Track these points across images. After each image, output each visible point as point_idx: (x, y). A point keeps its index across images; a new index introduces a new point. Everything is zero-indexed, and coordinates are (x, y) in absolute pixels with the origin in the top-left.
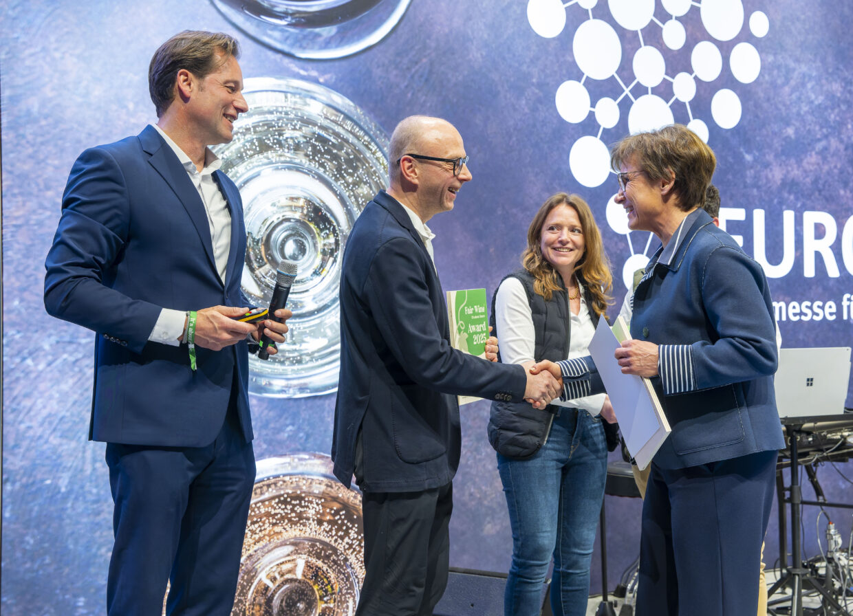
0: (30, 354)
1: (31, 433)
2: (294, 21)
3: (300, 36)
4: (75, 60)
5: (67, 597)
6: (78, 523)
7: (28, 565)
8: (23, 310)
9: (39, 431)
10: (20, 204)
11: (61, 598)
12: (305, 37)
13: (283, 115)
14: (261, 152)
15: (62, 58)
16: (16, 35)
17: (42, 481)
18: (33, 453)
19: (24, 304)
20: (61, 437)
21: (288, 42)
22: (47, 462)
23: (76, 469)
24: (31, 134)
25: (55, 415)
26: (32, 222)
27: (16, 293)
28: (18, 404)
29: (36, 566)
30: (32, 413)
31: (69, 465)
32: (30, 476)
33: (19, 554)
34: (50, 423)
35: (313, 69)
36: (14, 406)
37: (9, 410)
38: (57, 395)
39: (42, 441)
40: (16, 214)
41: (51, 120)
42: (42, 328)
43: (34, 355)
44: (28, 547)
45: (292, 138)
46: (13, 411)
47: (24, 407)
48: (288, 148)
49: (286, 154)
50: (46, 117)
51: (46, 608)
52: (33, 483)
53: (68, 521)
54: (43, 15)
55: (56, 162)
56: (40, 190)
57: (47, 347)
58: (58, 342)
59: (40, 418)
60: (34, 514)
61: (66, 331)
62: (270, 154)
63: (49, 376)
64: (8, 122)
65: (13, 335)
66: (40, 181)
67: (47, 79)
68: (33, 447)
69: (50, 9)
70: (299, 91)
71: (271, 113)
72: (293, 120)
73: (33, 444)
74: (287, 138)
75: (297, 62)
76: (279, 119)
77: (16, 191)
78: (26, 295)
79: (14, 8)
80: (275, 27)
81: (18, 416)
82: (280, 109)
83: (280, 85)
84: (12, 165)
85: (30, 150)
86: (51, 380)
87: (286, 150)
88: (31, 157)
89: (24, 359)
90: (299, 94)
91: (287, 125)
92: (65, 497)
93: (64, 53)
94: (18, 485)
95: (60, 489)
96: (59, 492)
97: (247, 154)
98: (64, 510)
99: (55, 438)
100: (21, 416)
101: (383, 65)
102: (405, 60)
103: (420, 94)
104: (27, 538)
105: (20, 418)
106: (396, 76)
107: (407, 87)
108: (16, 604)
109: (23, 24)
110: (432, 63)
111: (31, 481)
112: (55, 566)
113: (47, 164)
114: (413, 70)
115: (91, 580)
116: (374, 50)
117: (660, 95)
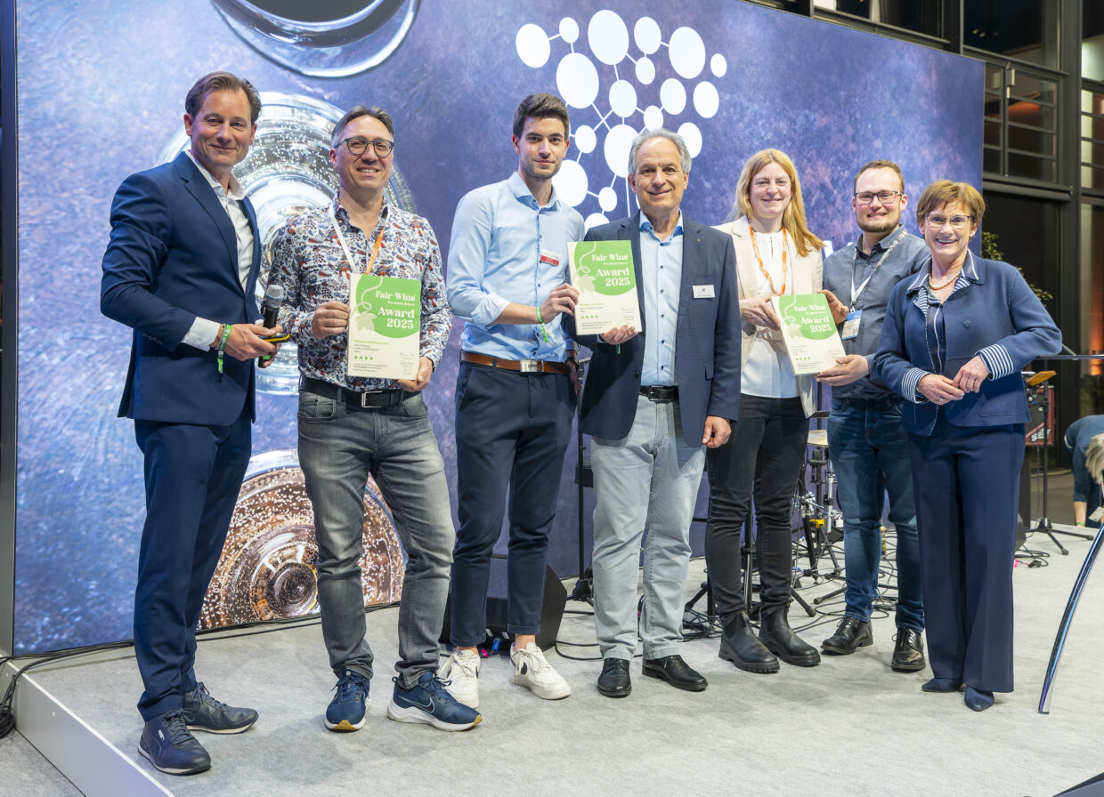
0: (45, 349)
1: (45, 424)
2: (301, 40)
3: (307, 55)
4: (91, 67)
5: (80, 580)
6: (90, 510)
7: (41, 550)
8: (38, 307)
9: (53, 423)
10: (36, 204)
11: (73, 581)
12: (311, 56)
13: (290, 129)
14: (268, 163)
15: (79, 65)
16: (33, 40)
17: (56, 470)
18: (47, 444)
19: (39, 300)
20: (74, 429)
21: (296, 59)
22: (60, 453)
23: (88, 459)
24: (47, 137)
25: (68, 408)
26: (48, 222)
27: (32, 290)
28: (33, 397)
29: (49, 551)
30: (46, 406)
31: (82, 455)
32: (44, 466)
33: (32, 540)
34: (64, 415)
35: (319, 86)
36: (29, 398)
37: (24, 402)
38: (71, 389)
39: (55, 433)
40: (33, 214)
41: (67, 124)
42: (57, 324)
43: (49, 350)
44: (42, 533)
45: (298, 151)
46: (28, 403)
47: (39, 400)
48: (294, 160)
49: (293, 166)
50: (62, 121)
51: (59, 591)
52: (47, 472)
53: (80, 508)
54: (60, 22)
55: (72, 165)
56: (56, 191)
57: (61, 342)
58: (72, 338)
59: (53, 411)
60: (47, 501)
61: (79, 328)
62: (277, 165)
63: (63, 370)
64: (26, 125)
65: (28, 330)
66: (56, 183)
67: (63, 84)
68: (48, 438)
69: (67, 16)
70: (305, 106)
71: (279, 126)
72: (299, 134)
73: (47, 435)
74: (293, 151)
75: (305, 80)
76: (286, 132)
77: (32, 191)
78: (41, 292)
79: (32, 14)
80: (283, 45)
81: (33, 408)
82: (287, 123)
83: (287, 100)
84: (29, 166)
85: (46, 153)
86: (65, 374)
87: (293, 162)
88: (47, 159)
89: (39, 353)
90: (306, 109)
91: (293, 138)
92: (78, 486)
93: (81, 60)
94: (32, 474)
95: (73, 478)
96: (72, 481)
97: (255, 164)
98: (76, 498)
99: (68, 429)
100: (36, 408)
101: (384, 86)
102: (405, 82)
103: (417, 115)
104: (41, 525)
105: (34, 411)
106: (396, 96)
107: (405, 107)
108: (30, 587)
109: (40, 31)
110: (429, 86)
111: (45, 470)
112: (67, 551)
113: (63, 167)
114: (412, 92)
115: (102, 564)
116: (376, 71)
117: (632, 125)
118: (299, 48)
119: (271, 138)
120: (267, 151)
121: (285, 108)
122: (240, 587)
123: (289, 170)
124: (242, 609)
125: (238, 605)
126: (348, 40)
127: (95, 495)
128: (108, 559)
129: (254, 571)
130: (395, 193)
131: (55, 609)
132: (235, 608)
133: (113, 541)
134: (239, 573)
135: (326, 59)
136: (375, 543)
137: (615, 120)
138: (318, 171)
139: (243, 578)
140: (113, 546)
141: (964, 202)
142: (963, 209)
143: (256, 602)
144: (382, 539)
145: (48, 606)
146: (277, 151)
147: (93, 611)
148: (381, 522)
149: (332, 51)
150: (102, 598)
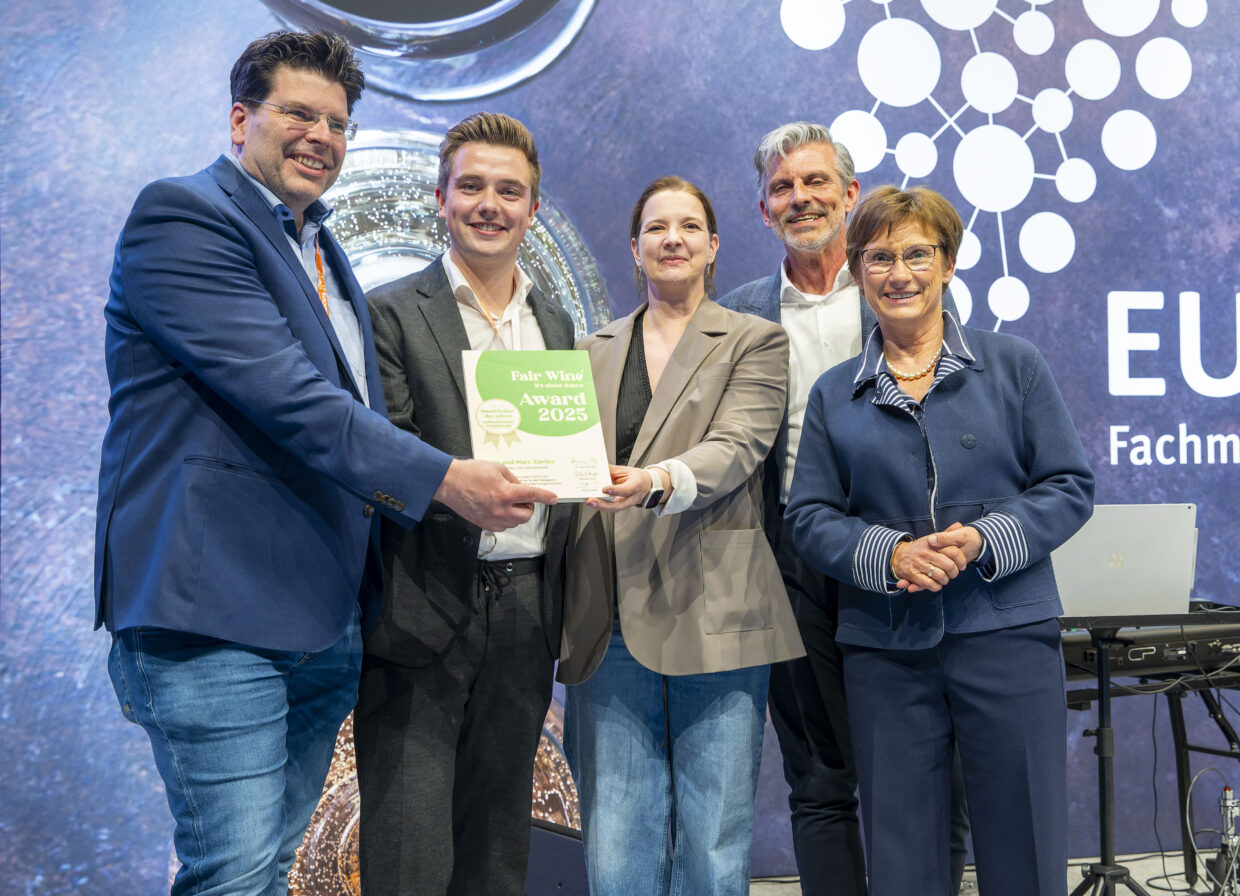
0: (37, 507)
1: (37, 610)
2: (411, 51)
3: (421, 71)
4: (99, 121)
5: (85, 826)
6: (99, 730)
7: (32, 783)
8: (27, 450)
9: (48, 608)
10: (25, 311)
11: (76, 827)
12: (428, 72)
13: (395, 181)
14: (361, 232)
15: (81, 119)
16: (20, 93)
17: (53, 673)
18: (39, 637)
19: (28, 441)
20: (77, 616)
21: (403, 79)
22: (58, 649)
23: (97, 659)
24: (39, 220)
25: (70, 587)
26: (40, 335)
27: (18, 427)
28: (21, 572)
29: (43, 784)
30: (38, 584)
31: (88, 653)
32: (35, 666)
33: (20, 768)
34: (63, 598)
35: (440, 115)
36: (14, 574)
37: (8, 580)
38: (72, 561)
39: (51, 621)
40: (20, 325)
41: (65, 201)
42: (53, 472)
43: (42, 508)
44: (32, 759)
45: (407, 212)
46: (14, 580)
47: (28, 576)
48: (402, 226)
49: (399, 234)
50: (59, 197)
51: (57, 840)
52: (39, 676)
53: (86, 727)
54: (57, 65)
55: (73, 256)
56: (50, 293)
57: (58, 498)
58: (73, 492)
59: (48, 591)
60: (41, 716)
61: (84, 477)
62: (375, 235)
63: (62, 536)
64: (9, 207)
65: (14, 482)
66: (51, 281)
67: (60, 148)
68: (40, 629)
69: (64, 57)
70: (419, 146)
71: (377, 178)
72: (409, 186)
73: (40, 625)
74: (400, 212)
75: (417, 107)
76: (388, 186)
77: (19, 295)
78: (31, 430)
79: (17, 58)
80: (384, 60)
81: (20, 586)
82: (390, 173)
83: (389, 140)
84: (14, 262)
85: (38, 242)
86: (64, 541)
87: (399, 229)
88: (38, 250)
89: (28, 514)
90: (420, 150)
91: (400, 193)
92: (83, 696)
93: (84, 112)
94: (19, 677)
95: (76, 683)
96: (74, 688)
97: (341, 236)
98: (81, 712)
99: (69, 618)
100: (24, 587)
101: (548, 104)
102: (583, 95)
103: (605, 142)
104: (31, 747)
105: (22, 590)
106: (568, 118)
107: (584, 132)
108: (16, 833)
109: (30, 79)
110: (624, 97)
111: (37, 672)
112: (68, 785)
113: (61, 259)
114: (595, 108)
115: (117, 805)
116: (534, 83)
117: (1009, 124)
118: (408, 63)
119: (366, 196)
120: (359, 216)
121: (386, 151)
122: (323, 851)
123: (394, 240)
124: (325, 883)
125: (320, 876)
126: (488, 42)
127: (106, 709)
128: (126, 799)
129: (344, 828)
130: (569, 263)
131: (52, 865)
132: (316, 882)
133: (132, 775)
134: (320, 830)
135: (452, 73)
136: (543, 797)
137: (973, 119)
138: (440, 239)
139: (328, 838)
140: (134, 780)
141: (923, 220)
142: (925, 234)
143: (347, 873)
144: (554, 791)
145: (41, 860)
146: (374, 215)
147: (104, 870)
148: (552, 765)
149: (461, 62)
150: (118, 854)
